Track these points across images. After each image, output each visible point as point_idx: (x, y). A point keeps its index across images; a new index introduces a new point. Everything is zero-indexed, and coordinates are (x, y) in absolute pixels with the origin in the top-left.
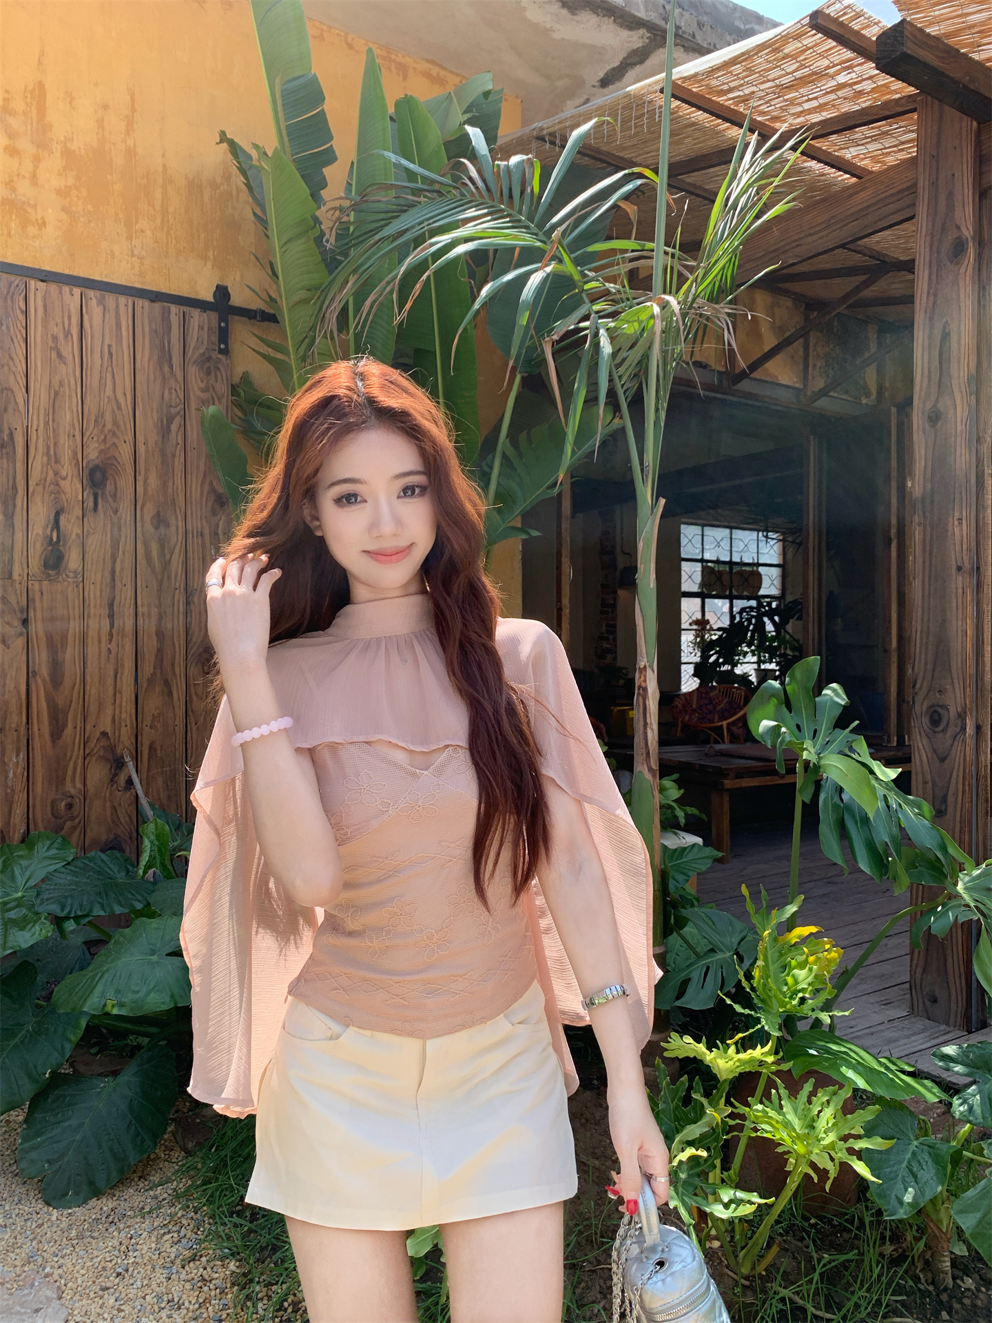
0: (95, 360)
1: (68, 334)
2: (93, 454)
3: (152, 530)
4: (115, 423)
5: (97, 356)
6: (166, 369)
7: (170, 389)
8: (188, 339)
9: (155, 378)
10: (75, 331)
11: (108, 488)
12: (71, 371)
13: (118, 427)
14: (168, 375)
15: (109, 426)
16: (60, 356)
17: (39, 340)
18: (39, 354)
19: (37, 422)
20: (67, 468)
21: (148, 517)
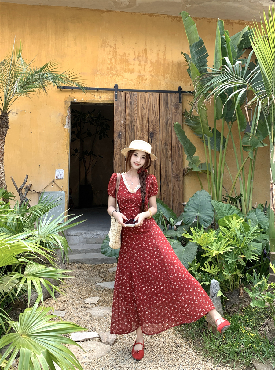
0: (151, 108)
1: (145, 103)
2: (151, 130)
3: (164, 146)
4: (156, 122)
5: (152, 107)
6: (167, 108)
7: (168, 113)
8: (172, 101)
9: (164, 111)
10: (147, 103)
11: (154, 137)
12: (146, 111)
13: (156, 123)
14: (167, 110)
15: (154, 123)
16: (144, 108)
17: (139, 105)
18: (139, 109)
19: (139, 124)
20: (145, 134)
21: (163, 144)
